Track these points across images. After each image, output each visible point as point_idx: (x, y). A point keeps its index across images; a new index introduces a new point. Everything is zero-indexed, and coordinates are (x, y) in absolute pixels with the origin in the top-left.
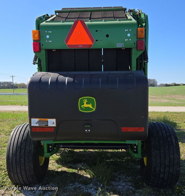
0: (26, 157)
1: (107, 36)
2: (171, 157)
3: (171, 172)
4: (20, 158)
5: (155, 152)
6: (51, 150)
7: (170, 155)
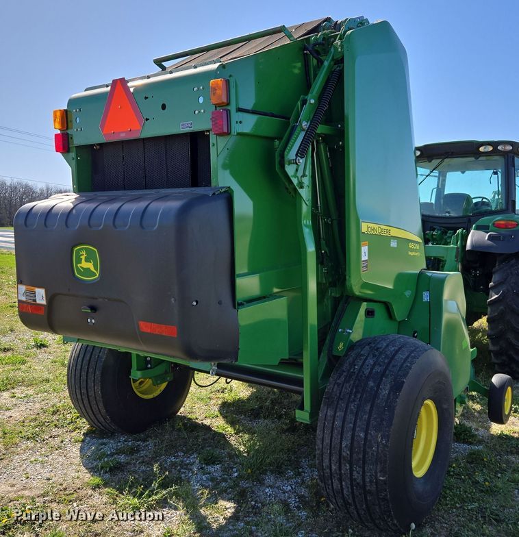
0: (91, 370)
1: (164, 107)
2: (359, 436)
3: (355, 479)
4: (81, 370)
5: (325, 411)
6: (149, 366)
7: (357, 429)
